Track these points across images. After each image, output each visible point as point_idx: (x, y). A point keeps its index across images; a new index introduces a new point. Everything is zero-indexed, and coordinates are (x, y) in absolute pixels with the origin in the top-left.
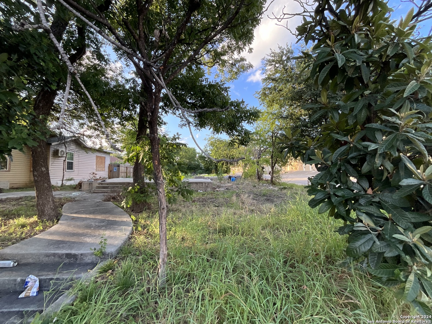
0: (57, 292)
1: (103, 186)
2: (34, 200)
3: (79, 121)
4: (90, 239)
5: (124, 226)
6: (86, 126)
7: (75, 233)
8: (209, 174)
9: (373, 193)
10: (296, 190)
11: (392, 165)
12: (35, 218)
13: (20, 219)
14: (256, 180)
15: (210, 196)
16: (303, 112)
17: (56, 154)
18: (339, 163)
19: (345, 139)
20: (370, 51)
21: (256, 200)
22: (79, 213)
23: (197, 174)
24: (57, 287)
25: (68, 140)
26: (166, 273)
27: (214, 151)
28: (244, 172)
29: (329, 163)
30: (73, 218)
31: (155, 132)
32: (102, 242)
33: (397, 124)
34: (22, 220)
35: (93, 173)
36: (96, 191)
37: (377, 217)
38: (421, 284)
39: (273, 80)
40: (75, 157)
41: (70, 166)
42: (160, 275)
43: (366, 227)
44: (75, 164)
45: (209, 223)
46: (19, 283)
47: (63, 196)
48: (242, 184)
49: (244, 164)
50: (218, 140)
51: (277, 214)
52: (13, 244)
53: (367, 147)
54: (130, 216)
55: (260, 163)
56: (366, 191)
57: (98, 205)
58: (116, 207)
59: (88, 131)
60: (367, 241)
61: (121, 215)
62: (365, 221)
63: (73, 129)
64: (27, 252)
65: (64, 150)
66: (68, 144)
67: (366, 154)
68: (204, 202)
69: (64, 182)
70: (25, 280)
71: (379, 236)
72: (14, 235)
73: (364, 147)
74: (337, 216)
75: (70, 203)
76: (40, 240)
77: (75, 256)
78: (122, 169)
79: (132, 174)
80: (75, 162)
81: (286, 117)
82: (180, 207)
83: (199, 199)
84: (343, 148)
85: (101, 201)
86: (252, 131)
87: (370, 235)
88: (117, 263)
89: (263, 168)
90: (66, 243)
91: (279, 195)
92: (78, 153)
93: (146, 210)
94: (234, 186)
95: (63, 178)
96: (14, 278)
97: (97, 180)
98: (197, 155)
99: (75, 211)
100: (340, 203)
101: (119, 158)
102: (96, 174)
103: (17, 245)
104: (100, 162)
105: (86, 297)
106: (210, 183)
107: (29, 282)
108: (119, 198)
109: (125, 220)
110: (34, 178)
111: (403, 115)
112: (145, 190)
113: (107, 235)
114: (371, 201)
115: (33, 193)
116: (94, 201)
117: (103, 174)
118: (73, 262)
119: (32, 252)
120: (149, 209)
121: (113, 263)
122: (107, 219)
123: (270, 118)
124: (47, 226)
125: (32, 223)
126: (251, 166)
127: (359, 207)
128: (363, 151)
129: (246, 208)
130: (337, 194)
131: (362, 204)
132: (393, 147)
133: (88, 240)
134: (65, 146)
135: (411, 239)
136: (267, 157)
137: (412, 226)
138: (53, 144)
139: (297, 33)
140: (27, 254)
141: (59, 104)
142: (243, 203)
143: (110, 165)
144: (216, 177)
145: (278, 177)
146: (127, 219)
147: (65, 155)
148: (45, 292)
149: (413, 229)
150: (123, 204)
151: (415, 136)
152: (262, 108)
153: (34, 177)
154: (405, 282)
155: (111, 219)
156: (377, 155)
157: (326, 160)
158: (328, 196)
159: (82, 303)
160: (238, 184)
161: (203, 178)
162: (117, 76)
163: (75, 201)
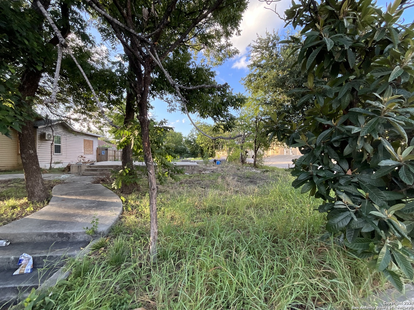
0: (52, 269)
1: (92, 169)
2: (23, 183)
3: (65, 105)
4: (82, 219)
5: (114, 206)
6: (72, 109)
7: (66, 214)
8: (195, 158)
9: (352, 174)
10: (277, 172)
11: (372, 148)
12: (25, 200)
13: (10, 200)
14: (240, 164)
15: (197, 178)
16: (286, 98)
17: (43, 137)
18: (322, 146)
19: (329, 123)
20: (357, 37)
21: (240, 182)
22: (69, 195)
23: (184, 158)
24: (51, 265)
25: (55, 123)
26: (157, 249)
27: (200, 136)
28: (229, 156)
29: (313, 146)
30: (63, 200)
31: (144, 114)
32: (94, 222)
33: (380, 108)
34: (12, 202)
35: (82, 157)
36: (85, 174)
37: (355, 196)
38: (392, 256)
39: (258, 66)
40: (62, 141)
41: (58, 149)
42: (151, 252)
43: (345, 205)
44: (62, 147)
45: (196, 203)
46: (13, 261)
47: (52, 179)
48: (227, 167)
49: (228, 148)
50: (205, 125)
51: (260, 195)
52: (4, 224)
53: (350, 131)
54: (120, 197)
55: (243, 147)
56: (345, 172)
57: (88, 187)
58: (105, 189)
59: (75, 114)
60: (345, 218)
61: (110, 196)
62: (345, 199)
63: (59, 112)
64: (19, 232)
65: (51, 133)
66: (55, 127)
67: (348, 137)
68: (191, 183)
69: (52, 165)
70: (19, 258)
71: (356, 213)
72: (5, 216)
73: (347, 131)
74: (318, 195)
75: (60, 185)
76: (32, 220)
77: (67, 235)
78: (110, 153)
79: (120, 157)
80: (63, 145)
81: (270, 103)
82: (168, 189)
83: (186, 181)
84: (327, 132)
85: (90, 183)
86: (236, 116)
87: (348, 212)
88: (109, 241)
89: (247, 152)
90: (58, 223)
91: (262, 178)
92: (65, 137)
93: (135, 191)
94: (219, 169)
95: (51, 161)
96: (7, 257)
97: (85, 163)
98: (184, 139)
99: (64, 193)
100: (321, 184)
101: (106, 142)
102: (84, 157)
103: (9, 225)
104: (88, 145)
105: (80, 273)
106: (197, 166)
107: (22, 260)
108: (108, 180)
109: (115, 200)
110: (22, 161)
111: (386, 99)
112: (133, 172)
113: (98, 215)
114: (350, 181)
115: (22, 176)
116: (83, 183)
117: (92, 157)
118: (65, 240)
119: (23, 232)
120: (138, 190)
121: (105, 242)
122: (97, 200)
123: (254, 104)
124: (38, 207)
125: (23, 205)
126: (235, 150)
127: (339, 187)
128: (346, 134)
129: (231, 189)
130: (319, 174)
131: (342, 184)
132: (374, 130)
133: (79, 220)
134: (52, 130)
135: (386, 215)
136: (251, 141)
137: (386, 204)
138: (39, 127)
139: (286, 16)
140: (20, 234)
141: (44, 86)
142: (228, 185)
143: (98, 149)
144: (202, 160)
145: (261, 161)
146: (116, 200)
147: (52, 139)
148: (39, 269)
149: (387, 206)
150: (113, 185)
151: (395, 120)
152: (247, 94)
153: (22, 159)
154: (378, 254)
155: (101, 200)
156: (359, 138)
157: (310, 143)
158: (310, 177)
159: (76, 278)
160: (223, 167)
161: (190, 161)
162: (103, 59)
163: (65, 183)
